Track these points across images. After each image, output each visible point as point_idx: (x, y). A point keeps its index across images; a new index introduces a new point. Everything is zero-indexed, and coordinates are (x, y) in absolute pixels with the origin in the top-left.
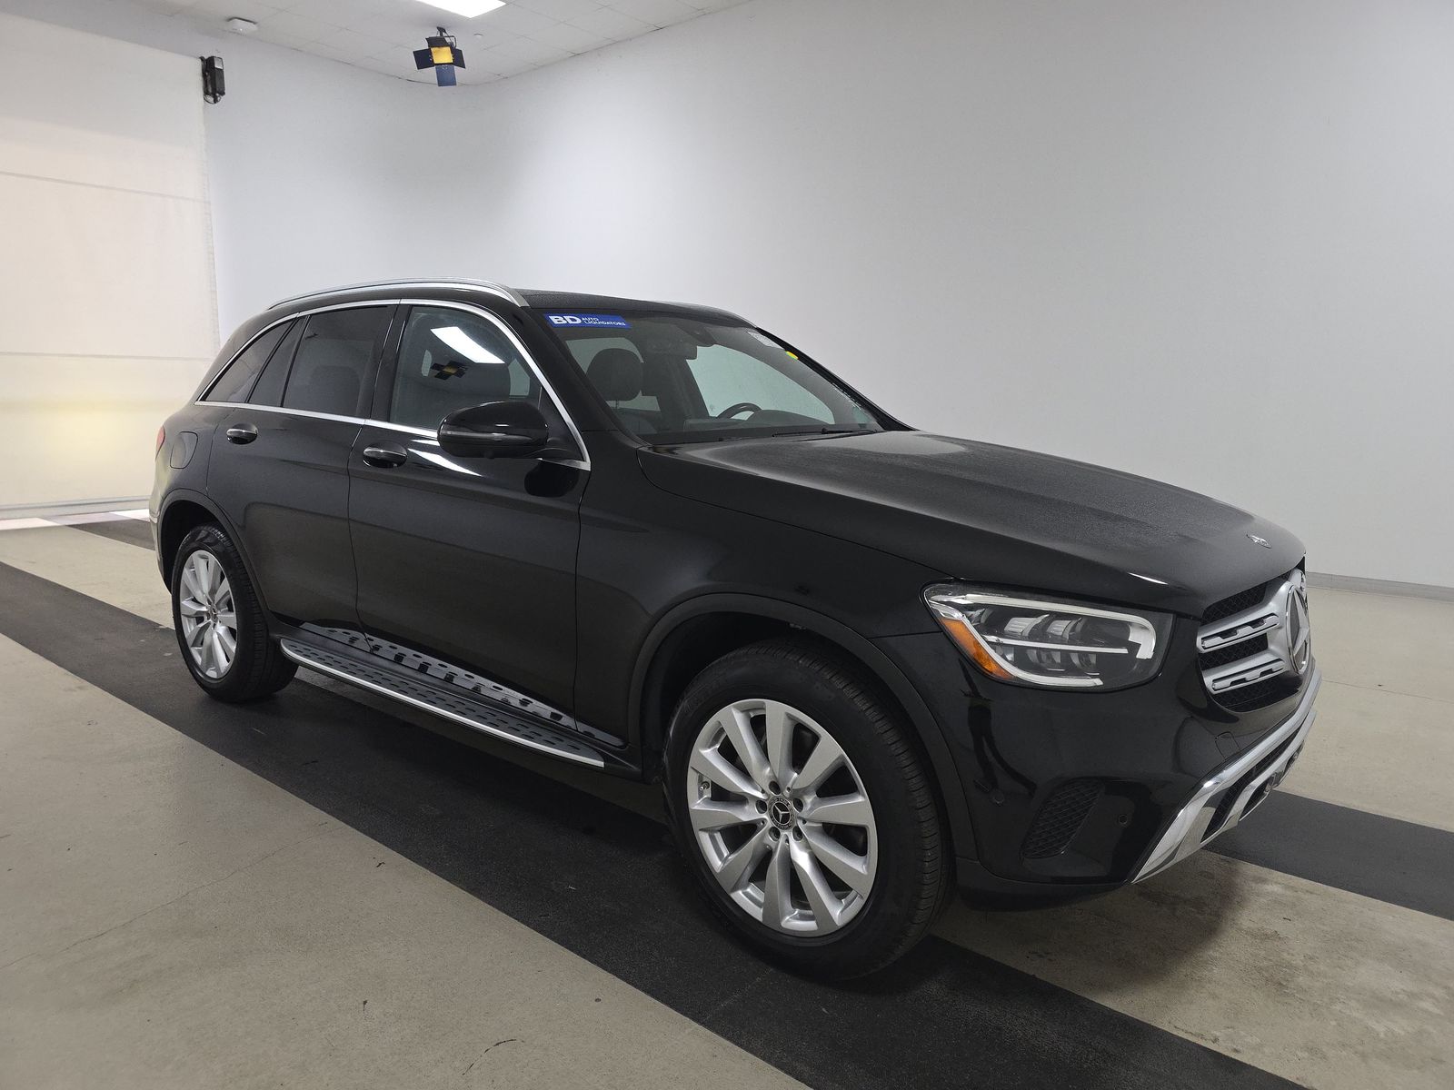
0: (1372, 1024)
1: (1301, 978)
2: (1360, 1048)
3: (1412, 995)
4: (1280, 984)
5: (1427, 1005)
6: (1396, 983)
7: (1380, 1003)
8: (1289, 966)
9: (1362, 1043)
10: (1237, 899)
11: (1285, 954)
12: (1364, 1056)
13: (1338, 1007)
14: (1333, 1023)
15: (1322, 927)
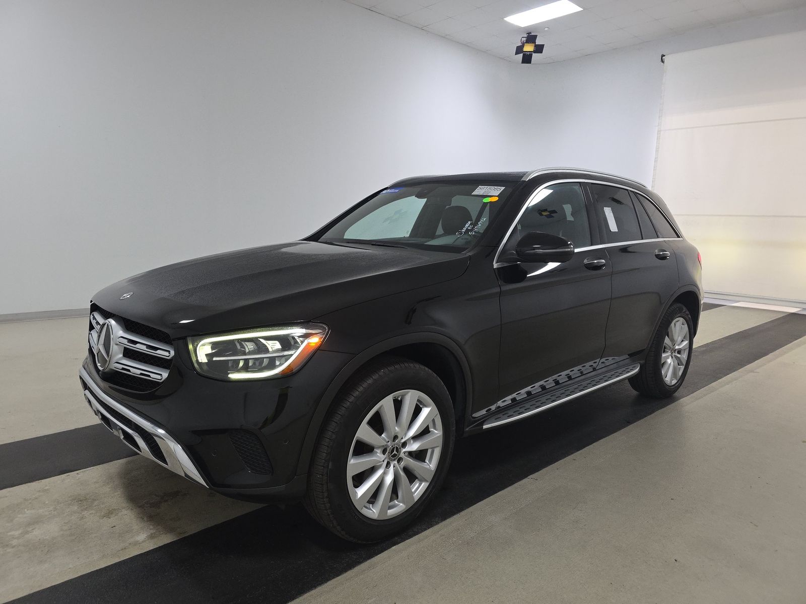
0: (33, 511)
1: (76, 508)
2: (30, 501)
3: (27, 532)
4: (81, 501)
5: (16, 533)
6: (37, 533)
7: (36, 521)
8: (86, 509)
9: (30, 503)
10: (145, 519)
11: (94, 512)
12: (25, 500)
13: (51, 508)
14: (47, 502)
15: (95, 535)
